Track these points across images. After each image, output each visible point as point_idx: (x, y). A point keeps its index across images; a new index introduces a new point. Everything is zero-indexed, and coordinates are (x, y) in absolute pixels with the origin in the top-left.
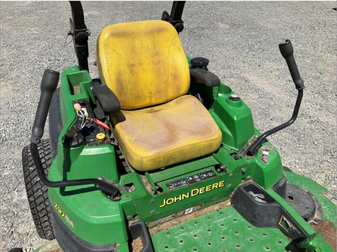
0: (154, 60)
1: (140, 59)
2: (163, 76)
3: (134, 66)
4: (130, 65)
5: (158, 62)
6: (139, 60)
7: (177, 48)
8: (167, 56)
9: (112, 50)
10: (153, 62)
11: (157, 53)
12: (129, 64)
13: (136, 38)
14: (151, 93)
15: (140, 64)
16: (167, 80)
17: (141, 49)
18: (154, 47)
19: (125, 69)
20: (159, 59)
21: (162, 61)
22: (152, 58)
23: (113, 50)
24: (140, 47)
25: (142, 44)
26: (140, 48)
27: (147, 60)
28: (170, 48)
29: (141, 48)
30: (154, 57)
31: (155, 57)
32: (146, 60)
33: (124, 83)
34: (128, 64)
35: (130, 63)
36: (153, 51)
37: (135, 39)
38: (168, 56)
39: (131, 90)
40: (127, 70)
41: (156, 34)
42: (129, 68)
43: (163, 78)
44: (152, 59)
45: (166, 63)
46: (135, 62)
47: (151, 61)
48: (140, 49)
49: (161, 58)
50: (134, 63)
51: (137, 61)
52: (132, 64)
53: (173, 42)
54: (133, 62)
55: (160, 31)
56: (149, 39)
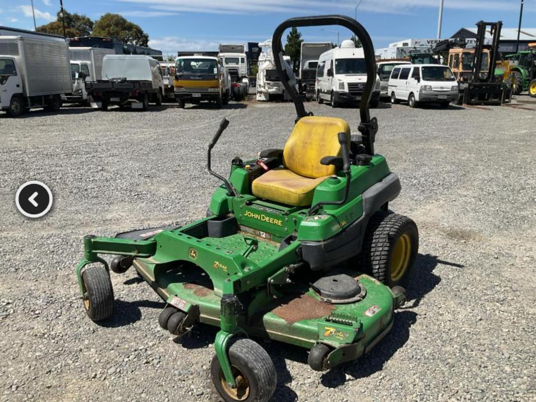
3: (307, 143)
6: (311, 141)
10: (319, 144)
11: (324, 139)
15: (311, 144)
18: (323, 134)
19: (299, 143)
34: (303, 141)
35: (305, 141)
36: (322, 137)
39: (299, 158)
40: (301, 145)
46: (308, 141)
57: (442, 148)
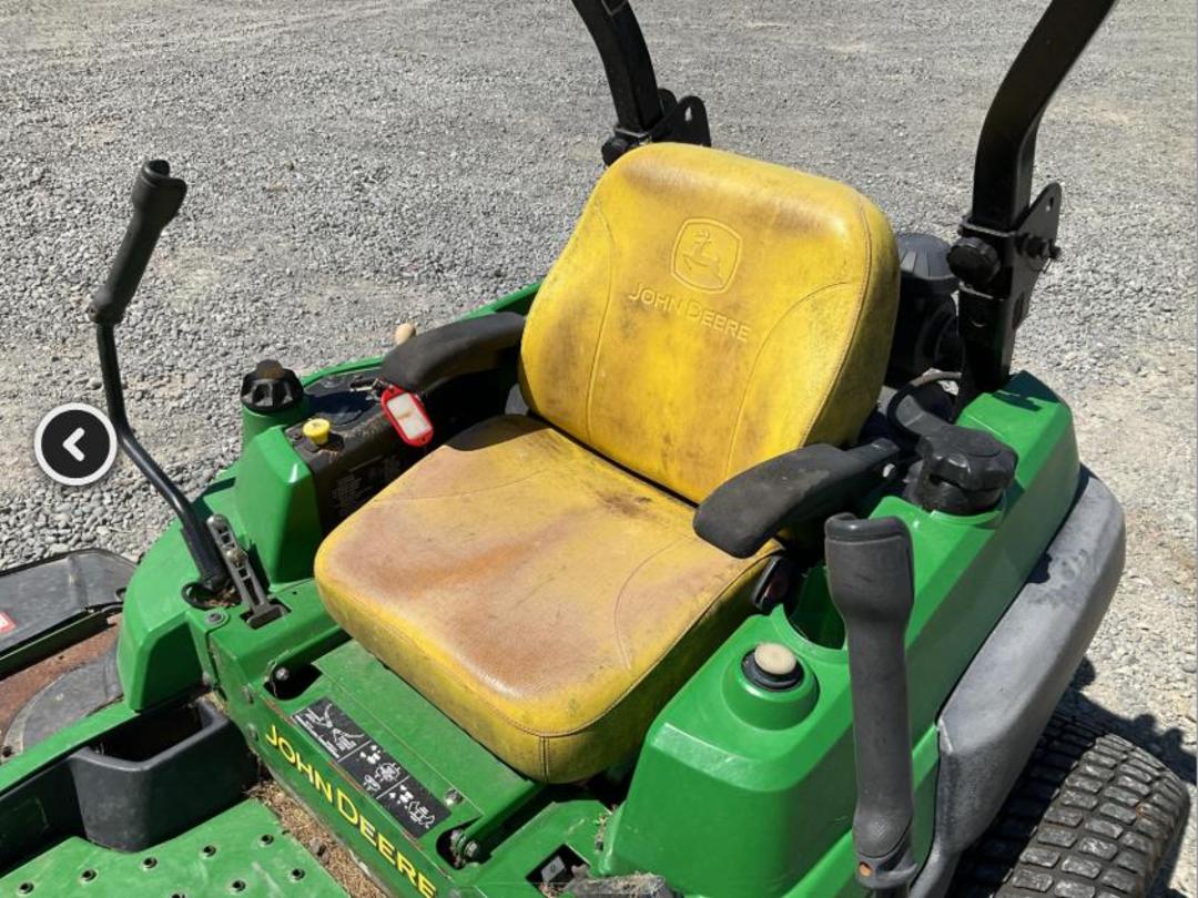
0: (715, 327)
1: (671, 297)
2: (719, 406)
3: (643, 310)
4: (631, 301)
5: (726, 343)
6: (668, 299)
7: (821, 328)
8: (765, 335)
9: (605, 224)
10: (708, 332)
11: (736, 307)
12: (631, 297)
13: (694, 218)
14: (667, 440)
15: (666, 315)
16: (728, 430)
17: (691, 264)
18: (738, 277)
19: (606, 304)
20: (733, 334)
21: (739, 347)
22: (712, 314)
23: (608, 226)
24: (691, 254)
25: (701, 249)
26: (688, 260)
27: (691, 315)
28: (795, 314)
29: (691, 259)
30: (719, 316)
31: (725, 319)
32: (690, 312)
33: (582, 350)
34: (626, 296)
35: (634, 296)
36: (728, 292)
37: (690, 218)
38: (768, 338)
39: (601, 385)
40: (613, 313)
41: (768, 232)
42: (625, 308)
43: (717, 412)
44: (710, 319)
45: (747, 363)
46: (649, 300)
47: (703, 322)
48: (686, 261)
49: (741, 332)
50: (649, 303)
51: (658, 300)
52: (639, 301)
53: (817, 297)
54: (643, 298)
55: (788, 227)
56: (734, 242)
57: (1125, 119)
